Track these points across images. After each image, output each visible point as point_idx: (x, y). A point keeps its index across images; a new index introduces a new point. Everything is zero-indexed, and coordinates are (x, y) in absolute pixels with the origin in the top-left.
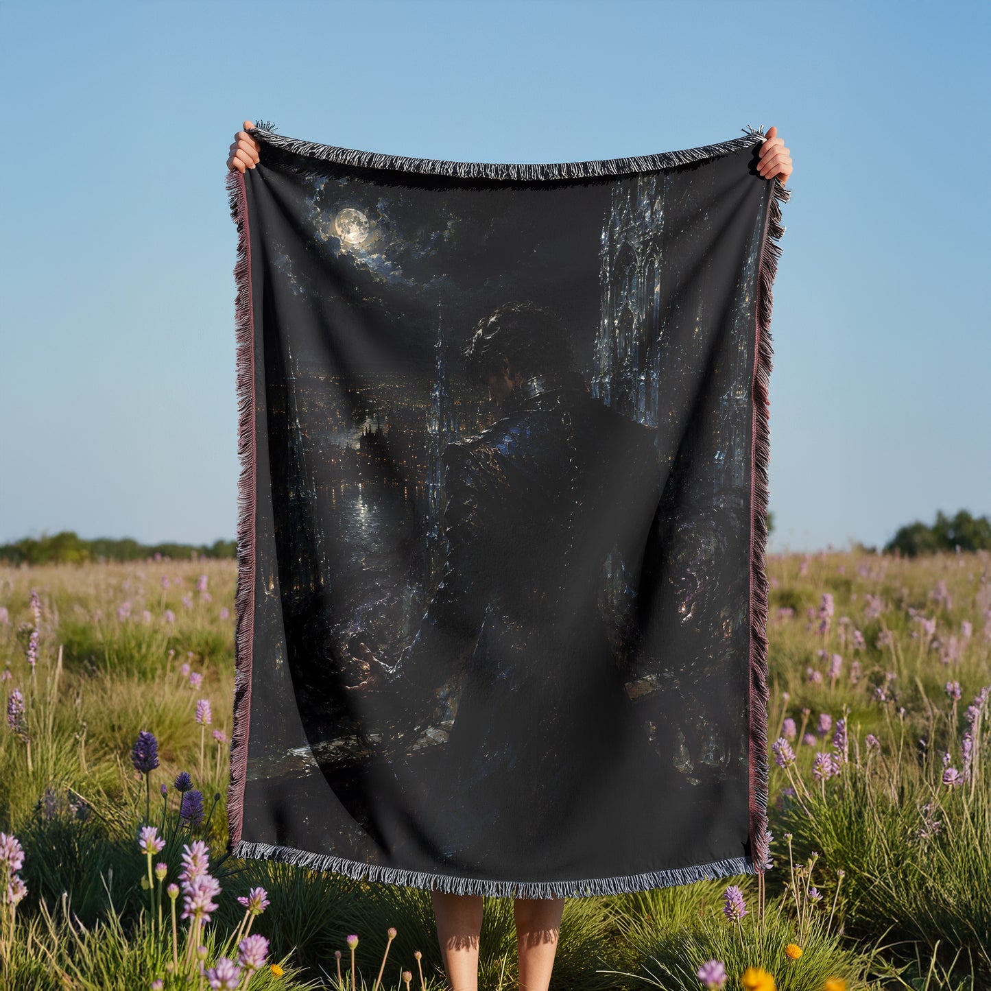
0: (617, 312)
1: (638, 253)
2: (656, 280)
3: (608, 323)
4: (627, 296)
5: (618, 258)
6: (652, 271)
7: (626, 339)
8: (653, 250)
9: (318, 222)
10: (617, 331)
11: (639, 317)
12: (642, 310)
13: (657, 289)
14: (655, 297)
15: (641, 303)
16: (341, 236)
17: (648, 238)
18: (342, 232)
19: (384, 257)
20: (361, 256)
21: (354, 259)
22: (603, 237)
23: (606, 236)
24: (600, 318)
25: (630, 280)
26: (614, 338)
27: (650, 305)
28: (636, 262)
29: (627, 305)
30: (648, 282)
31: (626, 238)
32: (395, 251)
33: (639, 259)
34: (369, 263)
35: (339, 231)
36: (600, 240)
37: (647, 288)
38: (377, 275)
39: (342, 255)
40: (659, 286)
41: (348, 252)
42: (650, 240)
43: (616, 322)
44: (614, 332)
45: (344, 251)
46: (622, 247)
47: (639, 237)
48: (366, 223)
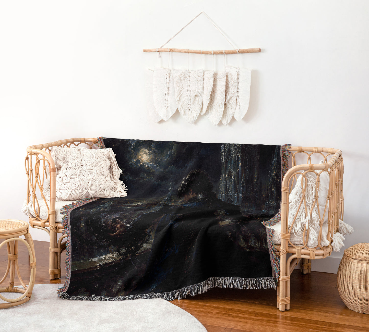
0: (227, 172)
1: (233, 152)
2: (240, 162)
3: (224, 175)
4: (230, 167)
5: (227, 154)
6: (238, 158)
7: (230, 181)
8: (238, 151)
9: (133, 156)
10: (227, 179)
11: (234, 174)
12: (235, 171)
13: (240, 165)
14: (240, 167)
15: (235, 169)
16: (140, 159)
17: (237, 147)
18: (141, 157)
19: (154, 163)
20: (147, 164)
21: (144, 166)
22: (222, 146)
23: (223, 146)
24: (221, 174)
25: (231, 161)
26: (226, 181)
27: (238, 170)
28: (233, 155)
29: (230, 169)
30: (237, 162)
31: (229, 147)
32: (157, 161)
33: (234, 154)
34: (150, 166)
35: (140, 157)
36: (221, 147)
37: (237, 164)
38: (152, 170)
39: (141, 165)
40: (241, 163)
41: (143, 164)
42: (237, 148)
43: (227, 175)
44: (226, 179)
45: (141, 163)
46: (228, 150)
47: (233, 147)
48: (148, 153)
